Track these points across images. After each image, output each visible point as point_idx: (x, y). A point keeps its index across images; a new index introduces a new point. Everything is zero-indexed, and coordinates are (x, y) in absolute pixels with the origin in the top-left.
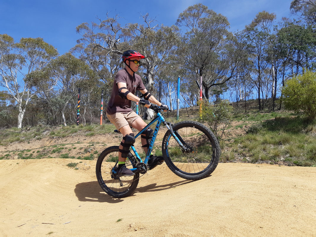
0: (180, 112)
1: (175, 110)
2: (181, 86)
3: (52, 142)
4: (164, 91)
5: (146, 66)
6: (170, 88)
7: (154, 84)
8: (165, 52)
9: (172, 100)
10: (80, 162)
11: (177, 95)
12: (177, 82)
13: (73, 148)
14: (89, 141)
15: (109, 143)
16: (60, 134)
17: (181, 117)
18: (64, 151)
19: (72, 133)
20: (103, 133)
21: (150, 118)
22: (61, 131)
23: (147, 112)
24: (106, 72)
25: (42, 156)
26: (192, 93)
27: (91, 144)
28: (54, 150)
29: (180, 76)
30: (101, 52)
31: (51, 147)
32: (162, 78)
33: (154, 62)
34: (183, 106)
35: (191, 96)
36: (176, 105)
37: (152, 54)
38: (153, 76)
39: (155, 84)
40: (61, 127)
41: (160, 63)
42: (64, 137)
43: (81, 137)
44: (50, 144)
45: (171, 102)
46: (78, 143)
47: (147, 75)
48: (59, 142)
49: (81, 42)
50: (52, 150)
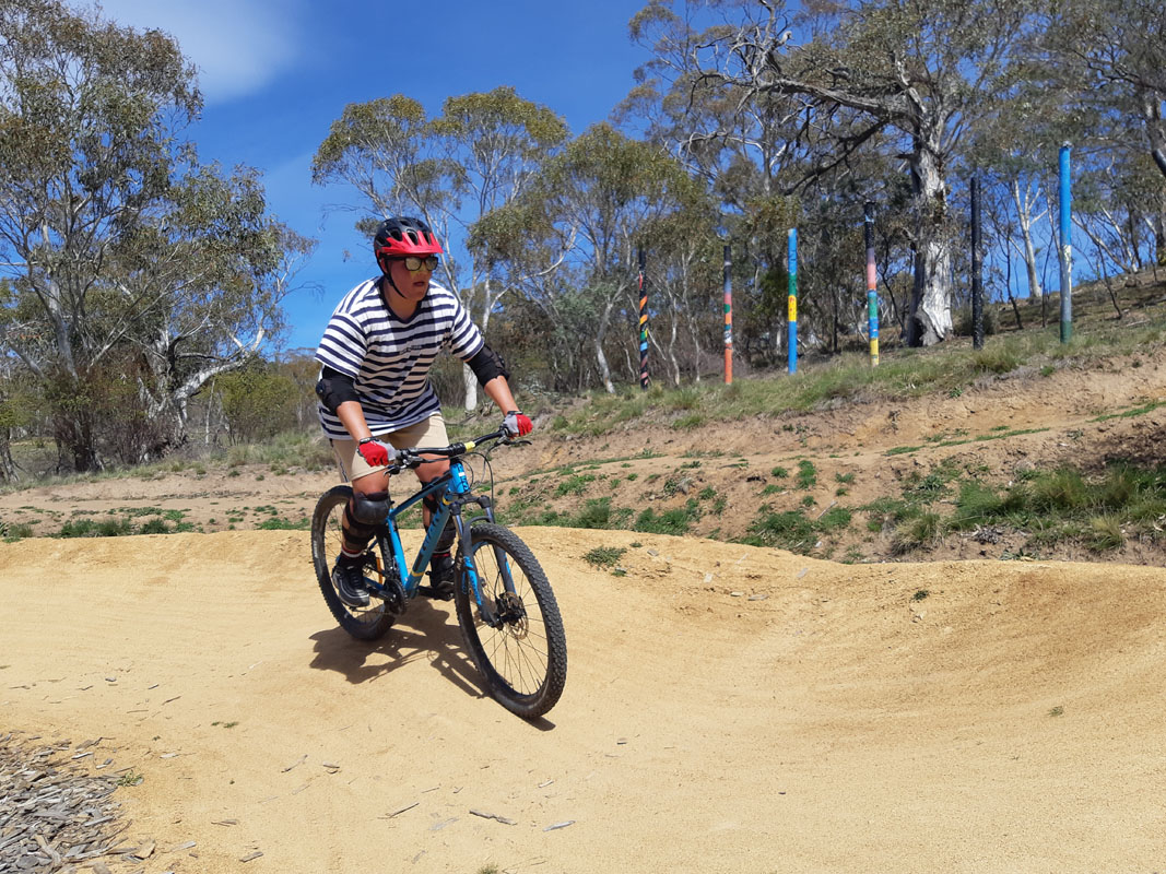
0: (1077, 300)
1: (1055, 293)
2: (1074, 186)
3: (559, 455)
4: (994, 217)
5: (907, 124)
6: (1023, 201)
7: (948, 192)
8: (990, 49)
9: (1036, 254)
10: (634, 546)
11: (1060, 228)
12: (1056, 168)
13: (627, 476)
14: (683, 448)
15: (757, 454)
16: (585, 423)
17: (1082, 326)
18: (597, 487)
19: (625, 418)
20: (737, 415)
21: (935, 340)
22: (589, 413)
23: (919, 315)
24: (747, 172)
25: (525, 508)
26: (1131, 212)
27: (690, 461)
28: (562, 484)
29: (1067, 142)
30: (724, 100)
31: (553, 474)
32: (983, 162)
33: (942, 97)
34: (1091, 275)
35: (1129, 226)
36: (1058, 272)
37: (933, 69)
38: (939, 160)
39: (954, 190)
40: (589, 399)
41: (971, 101)
42: (597, 433)
43: (654, 431)
44: (555, 461)
45: (1033, 260)
46: (646, 455)
47: (914, 160)
48: (584, 453)
49: (650, 77)
50: (557, 485)
